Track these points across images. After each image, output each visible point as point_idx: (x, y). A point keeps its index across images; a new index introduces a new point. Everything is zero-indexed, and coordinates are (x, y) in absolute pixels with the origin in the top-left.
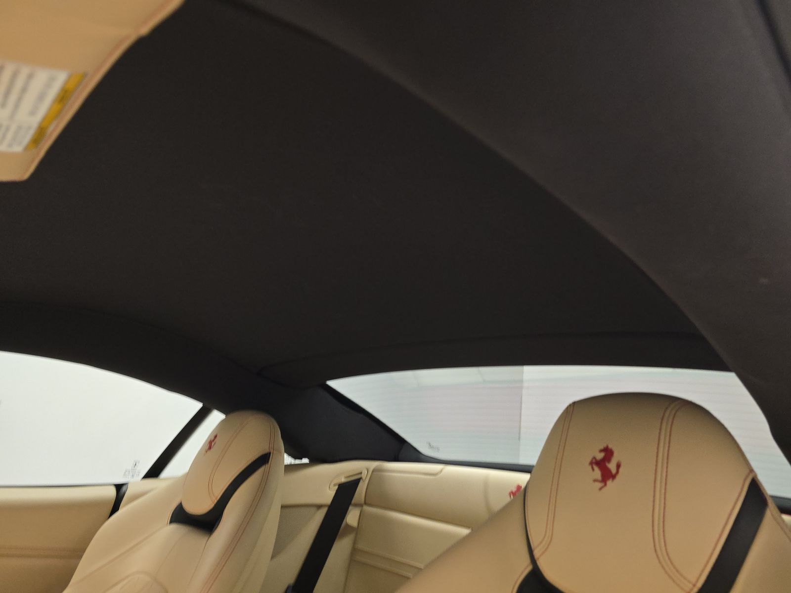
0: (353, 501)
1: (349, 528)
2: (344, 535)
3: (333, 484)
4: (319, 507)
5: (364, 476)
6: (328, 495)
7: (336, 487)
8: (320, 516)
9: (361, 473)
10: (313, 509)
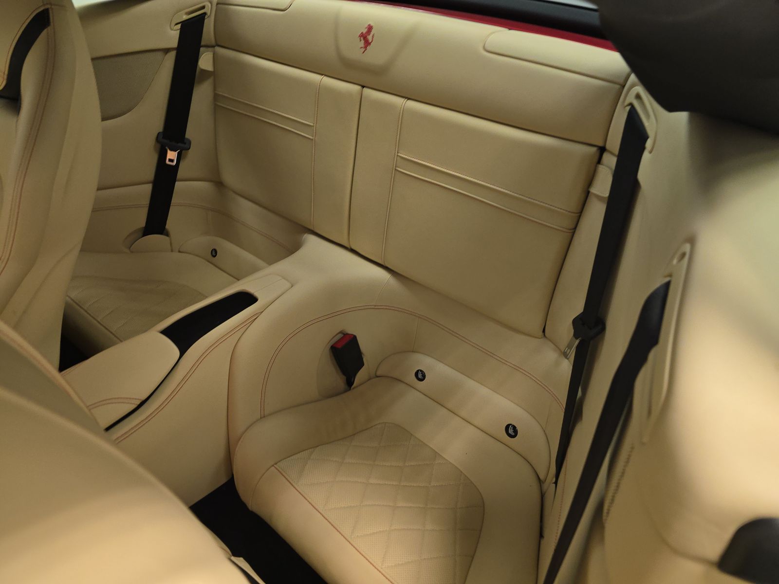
0: (202, 43)
1: (205, 74)
2: (202, 81)
3: (173, 24)
4: (167, 51)
5: (207, 10)
6: (172, 37)
7: (179, 26)
8: (169, 61)
9: (203, 7)
10: (159, 55)
